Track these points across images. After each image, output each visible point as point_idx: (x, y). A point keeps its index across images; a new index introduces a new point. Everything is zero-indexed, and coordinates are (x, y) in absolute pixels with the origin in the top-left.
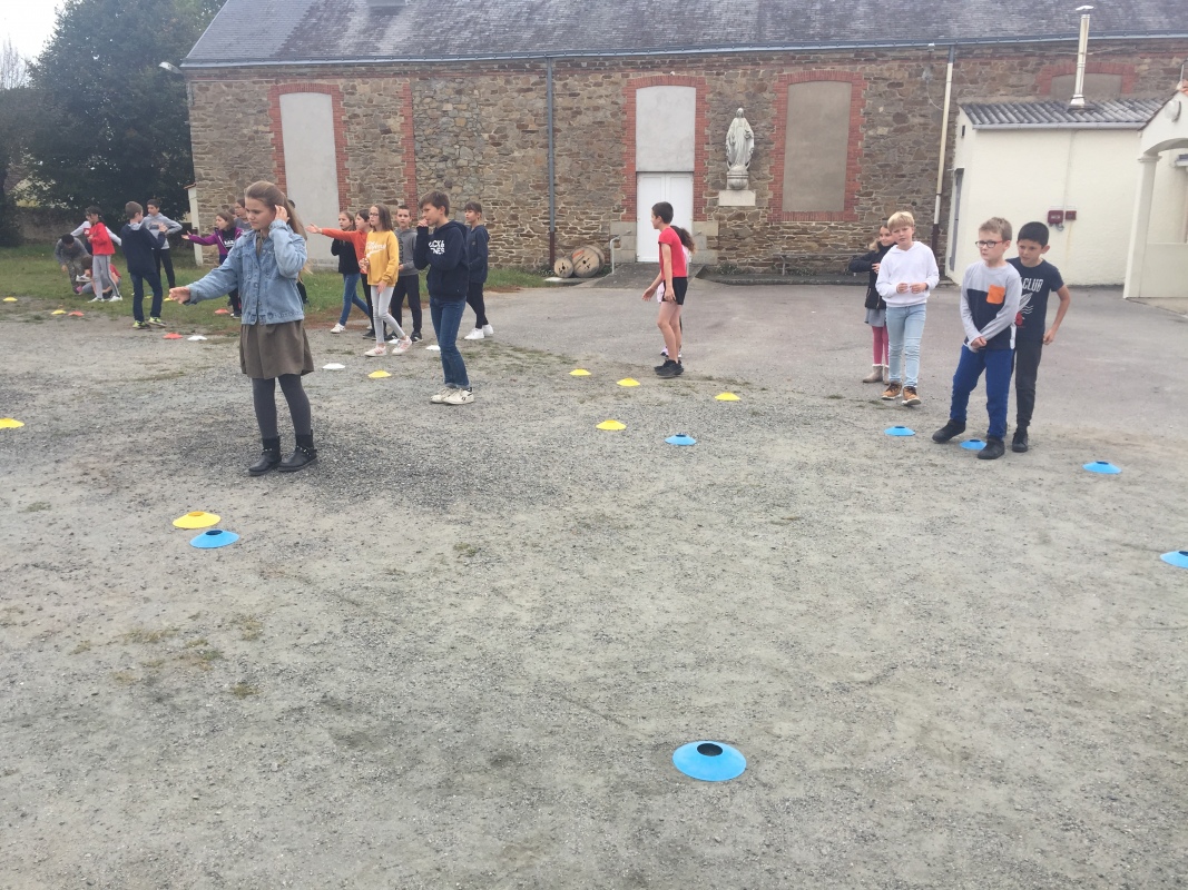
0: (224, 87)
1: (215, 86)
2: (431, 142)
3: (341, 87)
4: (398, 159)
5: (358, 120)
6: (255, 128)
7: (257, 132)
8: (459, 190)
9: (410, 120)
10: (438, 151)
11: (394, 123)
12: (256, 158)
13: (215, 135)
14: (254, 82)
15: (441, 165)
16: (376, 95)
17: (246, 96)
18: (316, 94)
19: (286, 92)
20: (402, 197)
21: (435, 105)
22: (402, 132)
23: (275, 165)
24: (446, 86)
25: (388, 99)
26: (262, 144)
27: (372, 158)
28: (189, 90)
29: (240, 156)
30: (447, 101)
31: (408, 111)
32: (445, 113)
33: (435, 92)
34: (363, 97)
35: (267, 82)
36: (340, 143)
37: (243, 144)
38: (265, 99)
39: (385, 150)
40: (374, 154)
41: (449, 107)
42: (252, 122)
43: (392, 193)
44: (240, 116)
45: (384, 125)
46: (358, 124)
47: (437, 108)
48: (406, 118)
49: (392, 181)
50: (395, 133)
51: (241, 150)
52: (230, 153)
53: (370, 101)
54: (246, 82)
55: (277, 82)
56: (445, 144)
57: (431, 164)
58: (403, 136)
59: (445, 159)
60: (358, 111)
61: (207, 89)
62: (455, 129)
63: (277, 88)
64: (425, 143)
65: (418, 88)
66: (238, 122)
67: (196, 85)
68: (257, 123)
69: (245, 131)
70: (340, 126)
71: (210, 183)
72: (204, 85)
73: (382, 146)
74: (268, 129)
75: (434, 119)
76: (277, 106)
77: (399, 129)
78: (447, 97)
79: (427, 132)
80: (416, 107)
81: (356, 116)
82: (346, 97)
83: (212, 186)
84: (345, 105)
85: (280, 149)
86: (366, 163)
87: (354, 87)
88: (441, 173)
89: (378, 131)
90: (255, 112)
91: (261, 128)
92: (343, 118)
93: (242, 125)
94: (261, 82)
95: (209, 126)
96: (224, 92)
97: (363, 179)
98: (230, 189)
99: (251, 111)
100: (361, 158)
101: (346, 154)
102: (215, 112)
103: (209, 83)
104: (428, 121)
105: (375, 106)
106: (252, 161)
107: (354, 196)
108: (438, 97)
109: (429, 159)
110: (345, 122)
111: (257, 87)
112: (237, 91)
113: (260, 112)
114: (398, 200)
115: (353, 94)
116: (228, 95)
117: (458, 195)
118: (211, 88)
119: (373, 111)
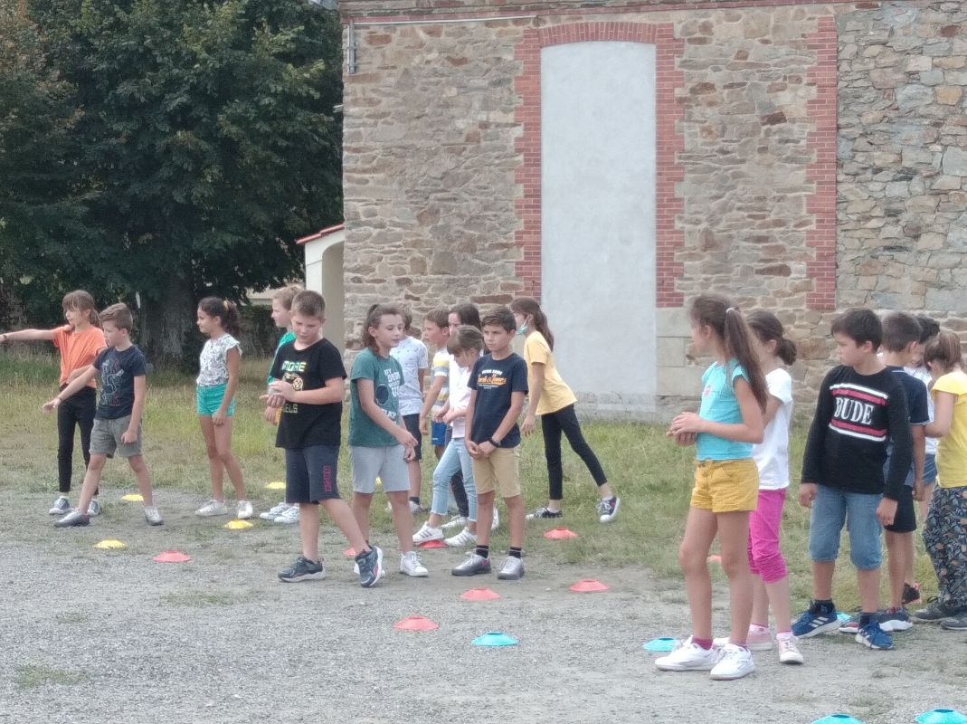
0: (422, 35)
1: (403, 34)
2: (876, 139)
3: (678, 29)
4: (798, 176)
5: (710, 96)
6: (483, 117)
7: (485, 125)
8: (937, 242)
9: (830, 95)
10: (892, 158)
11: (792, 100)
12: (480, 179)
13: (395, 133)
14: (488, 24)
15: (898, 189)
16: (756, 42)
17: (468, 52)
18: (623, 45)
19: (555, 42)
20: (802, 257)
21: (891, 59)
22: (811, 118)
23: (519, 192)
24: (917, 20)
25: (783, 50)
26: (494, 149)
27: (736, 176)
28: (347, 43)
29: (445, 174)
30: (920, 51)
31: (827, 75)
32: (912, 77)
33: (892, 32)
34: (725, 48)
35: (516, 22)
36: (667, 144)
37: (454, 150)
38: (509, 57)
39: (769, 157)
40: (743, 168)
41: (922, 63)
42: (477, 105)
43: (780, 249)
44: (454, 91)
45: (771, 105)
46: (711, 104)
47: (896, 67)
48: (822, 89)
49: (779, 223)
50: (793, 121)
51: (448, 163)
52: (424, 169)
53: (742, 55)
54: (472, 23)
55: (538, 21)
56: (910, 142)
57: (871, 186)
58: (812, 128)
59: (907, 175)
60: (712, 77)
61: (387, 39)
62: (933, 109)
63: (538, 34)
64: (862, 143)
65: (851, 25)
66: (447, 105)
67: (363, 33)
68: (487, 105)
69: (460, 124)
70: (670, 108)
71: (375, 232)
72: (381, 32)
73: (763, 150)
74: (511, 118)
75: (887, 91)
76: (534, 70)
77: (803, 112)
78: (918, 44)
79: (869, 117)
80: (844, 66)
81: (708, 87)
82: (689, 49)
83: (381, 239)
84: (684, 64)
85: (534, 160)
86: (723, 185)
87: (706, 28)
88: (895, 206)
89: (755, 118)
90: (485, 83)
91: (495, 116)
92: (678, 92)
93: (454, 111)
94: (505, 23)
95: (384, 115)
96: (421, 45)
97: (713, 221)
98: (415, 244)
99: (477, 82)
100: (712, 176)
101: (679, 167)
102: (399, 85)
103: (393, 28)
104: (871, 95)
105: (752, 65)
106: (471, 185)
107: (691, 256)
108: (899, 42)
109: (869, 174)
110: (681, 100)
111: (493, 34)
112: (450, 41)
113: (499, 83)
114: (793, 265)
115: (702, 41)
116: (430, 50)
117: (932, 253)
118: (395, 37)
119: (747, 76)
